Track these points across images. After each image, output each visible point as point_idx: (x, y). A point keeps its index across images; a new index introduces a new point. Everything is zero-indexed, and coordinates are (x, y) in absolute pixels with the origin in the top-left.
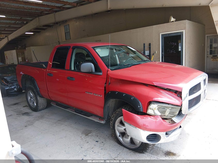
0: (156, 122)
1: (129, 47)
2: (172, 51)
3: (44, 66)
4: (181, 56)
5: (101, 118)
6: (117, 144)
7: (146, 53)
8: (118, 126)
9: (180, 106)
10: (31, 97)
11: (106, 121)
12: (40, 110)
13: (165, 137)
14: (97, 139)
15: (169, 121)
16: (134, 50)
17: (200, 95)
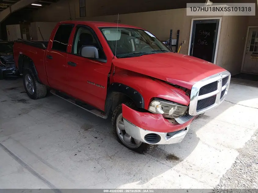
0: (157, 120)
1: (146, 32)
2: (203, 43)
3: (44, 46)
4: (214, 49)
5: (103, 113)
6: (117, 142)
7: (173, 42)
8: (120, 123)
9: (187, 106)
10: (29, 82)
11: (108, 116)
12: (38, 98)
13: (166, 138)
14: (97, 135)
15: (173, 121)
16: (152, 36)
17: (216, 95)
